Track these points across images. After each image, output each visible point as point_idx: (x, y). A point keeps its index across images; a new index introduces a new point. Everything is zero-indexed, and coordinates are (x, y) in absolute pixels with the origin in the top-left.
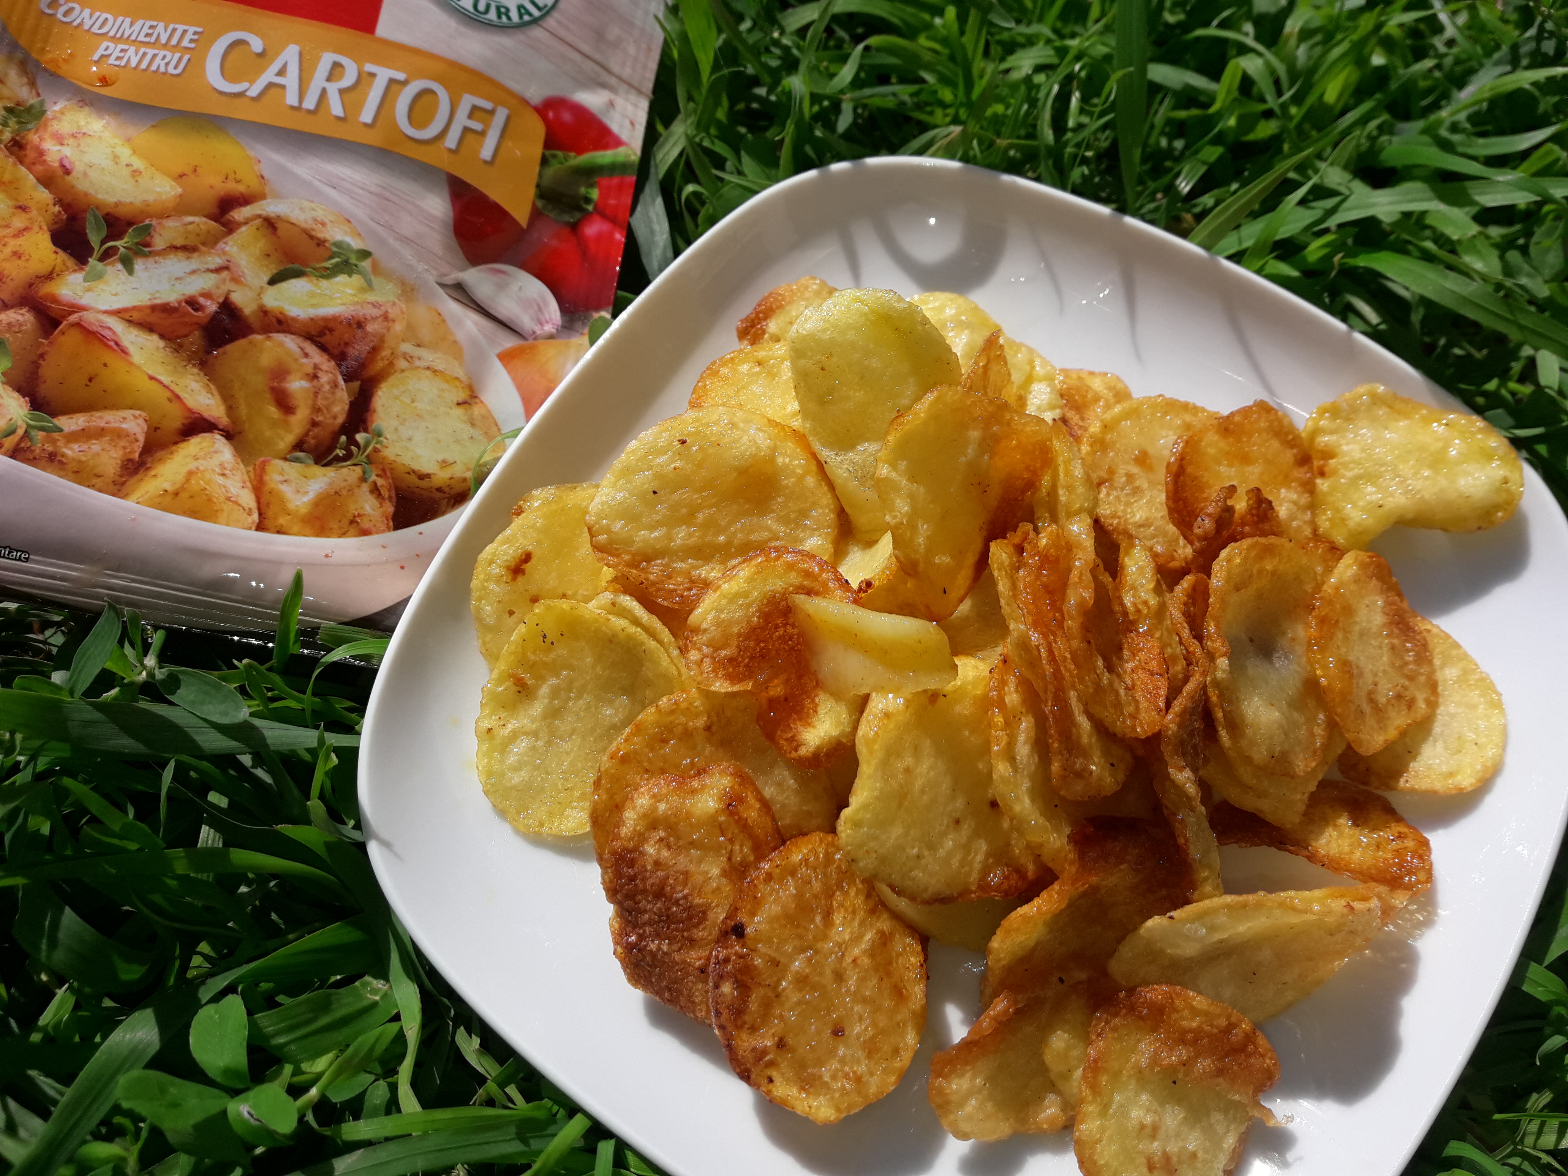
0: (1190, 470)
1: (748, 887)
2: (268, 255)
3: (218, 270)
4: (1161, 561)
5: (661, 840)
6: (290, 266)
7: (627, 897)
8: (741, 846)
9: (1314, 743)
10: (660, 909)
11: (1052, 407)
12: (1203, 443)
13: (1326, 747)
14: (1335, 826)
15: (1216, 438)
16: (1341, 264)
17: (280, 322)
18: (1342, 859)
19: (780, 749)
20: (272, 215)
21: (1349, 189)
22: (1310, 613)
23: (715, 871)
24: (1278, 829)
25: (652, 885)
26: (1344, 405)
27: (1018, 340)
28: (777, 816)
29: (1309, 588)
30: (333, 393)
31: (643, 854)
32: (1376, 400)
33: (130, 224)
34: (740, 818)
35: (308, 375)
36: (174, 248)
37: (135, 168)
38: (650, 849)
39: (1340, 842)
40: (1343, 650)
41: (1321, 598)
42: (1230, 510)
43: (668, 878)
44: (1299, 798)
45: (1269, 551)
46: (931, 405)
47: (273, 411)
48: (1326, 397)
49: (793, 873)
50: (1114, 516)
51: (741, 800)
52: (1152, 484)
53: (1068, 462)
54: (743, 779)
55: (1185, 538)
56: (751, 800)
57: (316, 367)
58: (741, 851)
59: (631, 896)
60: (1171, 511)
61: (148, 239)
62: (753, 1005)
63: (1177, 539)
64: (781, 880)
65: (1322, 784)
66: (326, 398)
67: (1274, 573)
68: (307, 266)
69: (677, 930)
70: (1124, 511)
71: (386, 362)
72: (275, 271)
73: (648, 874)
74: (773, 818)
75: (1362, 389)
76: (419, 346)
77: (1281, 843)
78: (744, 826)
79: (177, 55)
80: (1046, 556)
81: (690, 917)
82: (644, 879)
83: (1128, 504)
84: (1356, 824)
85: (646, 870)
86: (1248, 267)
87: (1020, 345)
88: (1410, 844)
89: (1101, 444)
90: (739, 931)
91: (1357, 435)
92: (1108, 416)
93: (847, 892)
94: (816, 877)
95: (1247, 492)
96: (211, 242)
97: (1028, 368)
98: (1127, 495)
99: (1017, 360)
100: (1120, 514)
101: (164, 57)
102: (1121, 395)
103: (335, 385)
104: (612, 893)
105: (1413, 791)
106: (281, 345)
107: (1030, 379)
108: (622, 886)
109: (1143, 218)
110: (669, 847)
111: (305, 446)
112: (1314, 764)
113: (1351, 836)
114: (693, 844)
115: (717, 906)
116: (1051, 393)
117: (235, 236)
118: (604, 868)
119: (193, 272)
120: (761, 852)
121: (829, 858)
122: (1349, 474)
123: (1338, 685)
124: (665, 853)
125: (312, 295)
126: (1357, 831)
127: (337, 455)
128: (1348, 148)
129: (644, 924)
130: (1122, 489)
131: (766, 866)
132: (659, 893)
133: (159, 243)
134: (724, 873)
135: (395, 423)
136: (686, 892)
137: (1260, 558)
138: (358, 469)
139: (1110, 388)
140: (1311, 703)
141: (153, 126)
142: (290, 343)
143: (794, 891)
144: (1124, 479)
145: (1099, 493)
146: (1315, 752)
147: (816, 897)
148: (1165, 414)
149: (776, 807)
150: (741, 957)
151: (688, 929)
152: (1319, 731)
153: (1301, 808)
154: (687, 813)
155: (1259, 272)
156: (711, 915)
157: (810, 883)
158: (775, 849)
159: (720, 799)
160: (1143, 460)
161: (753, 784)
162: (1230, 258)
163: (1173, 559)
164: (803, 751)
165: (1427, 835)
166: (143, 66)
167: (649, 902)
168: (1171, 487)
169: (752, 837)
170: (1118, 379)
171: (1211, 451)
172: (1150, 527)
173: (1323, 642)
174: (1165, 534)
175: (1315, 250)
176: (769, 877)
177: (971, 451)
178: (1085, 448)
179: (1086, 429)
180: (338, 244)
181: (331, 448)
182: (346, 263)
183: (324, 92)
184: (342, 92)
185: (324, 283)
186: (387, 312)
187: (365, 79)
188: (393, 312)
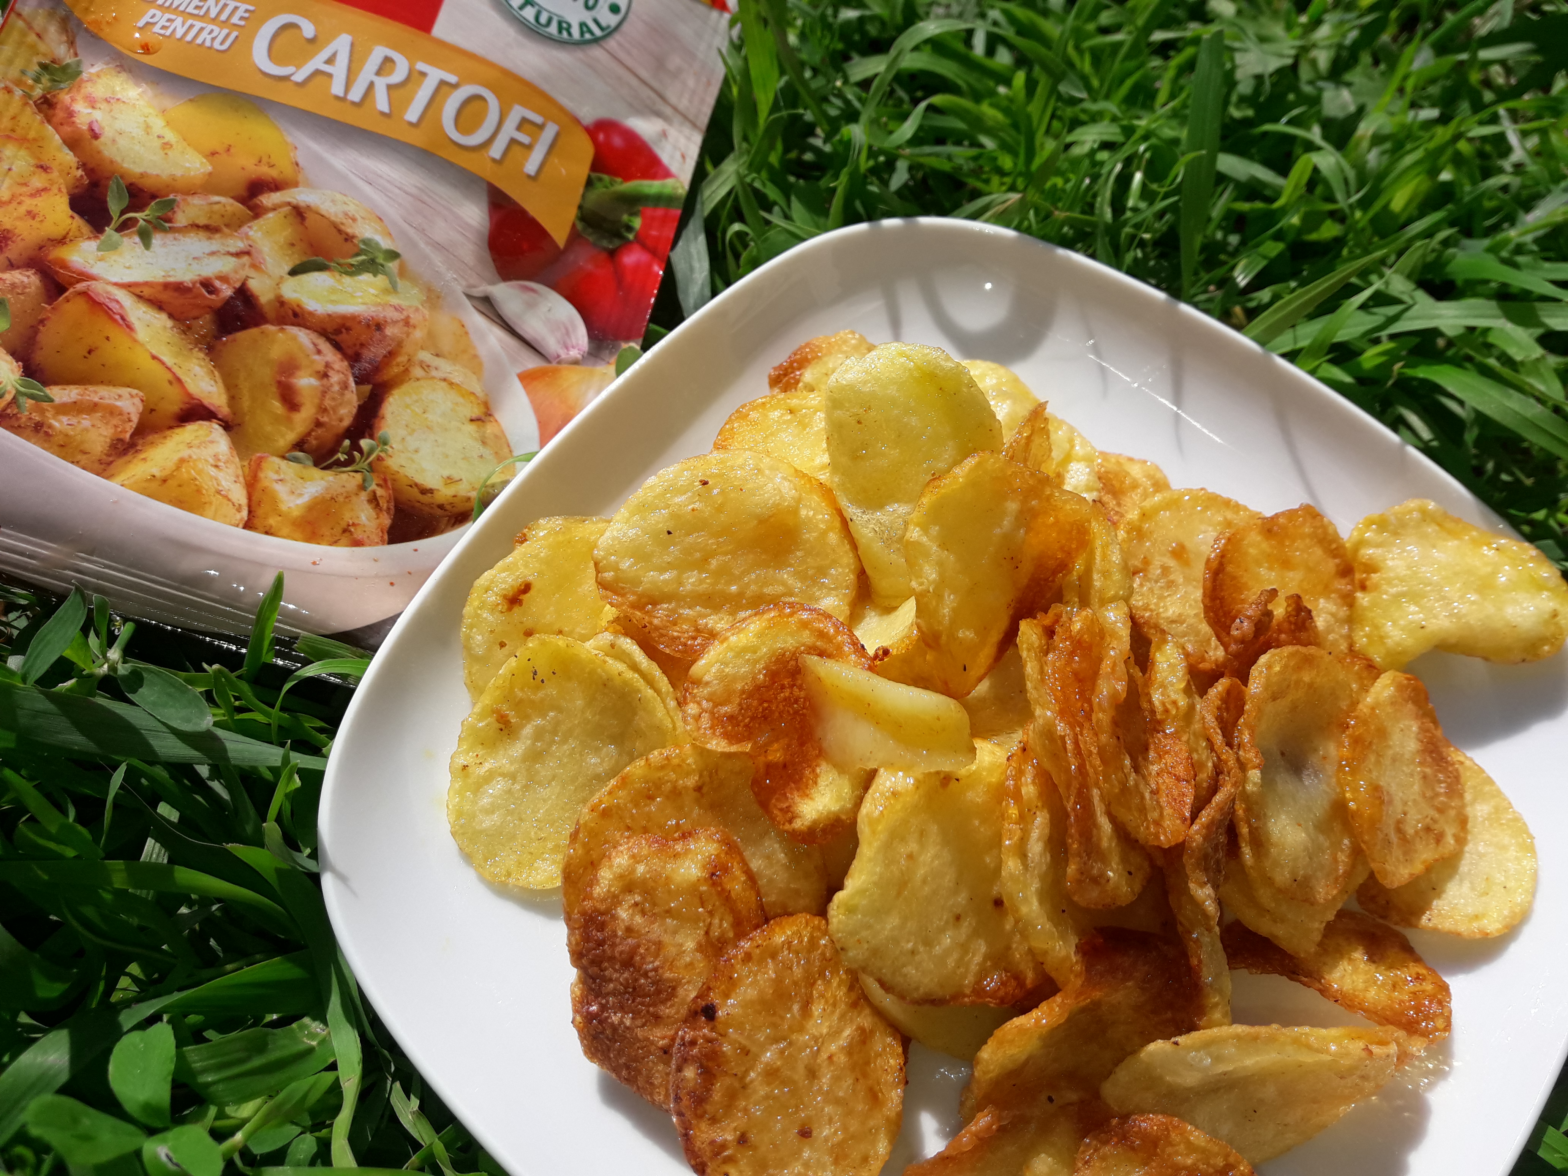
0: (1230, 568)
1: (725, 966)
2: (293, 245)
3: (237, 255)
4: (1192, 660)
5: (636, 904)
6: (315, 258)
7: (593, 962)
8: (721, 920)
9: (1337, 870)
10: (627, 980)
11: (1089, 489)
12: (1245, 542)
13: (1348, 874)
14: (1350, 959)
15: (1259, 538)
16: (1399, 374)
17: (295, 314)
18: (1357, 997)
19: (773, 819)
20: (302, 204)
21: (1412, 298)
22: (1344, 732)
23: (690, 945)
24: (1291, 957)
25: (621, 953)
26: (1392, 518)
27: (1060, 417)
28: (763, 891)
29: (1344, 705)
30: (343, 394)
31: (614, 917)
32: (1426, 516)
33: (153, 196)
34: (723, 890)
35: (318, 372)
36: (196, 227)
37: (164, 141)
38: (623, 913)
39: (1354, 977)
40: (1375, 774)
41: (1356, 717)
42: (1269, 614)
43: (639, 946)
44: (1317, 926)
45: (1308, 661)
46: (971, 470)
47: (277, 406)
48: (1374, 508)
49: (773, 956)
50: (1146, 608)
51: (726, 869)
52: (1188, 580)
53: (1105, 546)
54: (731, 848)
55: (1219, 638)
56: (737, 871)
57: (328, 365)
58: (721, 926)
59: (596, 962)
60: (1207, 609)
61: (170, 214)
62: (718, 1093)
63: (1210, 639)
64: (761, 961)
65: (1340, 914)
66: (334, 399)
67: (1311, 685)
68: (332, 260)
69: (642, 1004)
70: (1157, 604)
71: (402, 368)
72: (296, 262)
73: (618, 940)
74: (758, 894)
75: (1413, 504)
76: (437, 355)
77: (1294, 973)
78: (726, 898)
79: (225, 31)
80: (1079, 642)
81: (658, 992)
82: (613, 945)
83: (1161, 598)
84: (1372, 959)
85: (616, 936)
86: (1301, 367)
87: (1062, 422)
88: (1428, 987)
89: (1138, 533)
90: (709, 1012)
91: (1404, 551)
92: (1147, 504)
93: (829, 982)
94: (798, 963)
95: (1287, 598)
96: (234, 224)
97: (1067, 446)
98: (1161, 588)
99: (1058, 436)
100: (1152, 607)
101: (212, 31)
102: (1160, 485)
103: (346, 387)
104: (578, 956)
105: (1435, 930)
106: (295, 338)
107: (1068, 458)
108: (589, 951)
109: (1196, 305)
110: (643, 913)
111: (306, 446)
112: (1335, 892)
113: (1366, 972)
114: (669, 912)
115: (689, 982)
116: (1089, 474)
117: (262, 221)
118: (571, 929)
119: (212, 253)
120: (741, 928)
121: (813, 943)
122: (1394, 590)
123: (1367, 811)
124: (638, 919)
125: (333, 291)
126: (1373, 967)
127: (339, 459)
128: (1412, 258)
129: (608, 994)
130: (1156, 582)
131: (746, 945)
132: (628, 962)
133: (181, 219)
134: (700, 948)
135: (402, 432)
136: (657, 963)
137: (1298, 668)
138: (359, 477)
139: (1149, 477)
140: (1337, 827)
141: (191, 101)
142: (304, 337)
143: (774, 976)
144: (1159, 571)
145: (1133, 581)
146: (1337, 879)
147: (795, 983)
148: (1206, 508)
149: (763, 882)
150: (710, 1041)
151: (654, 1005)
152: (1342, 857)
153: (1317, 937)
154: (667, 878)
155: (1312, 373)
156: (681, 992)
157: (791, 968)
158: (757, 927)
159: (704, 867)
160: (1180, 553)
161: (740, 854)
162: (1284, 356)
163: (1203, 660)
164: (798, 824)
165: (1447, 979)
166: (190, 37)
167: (616, 971)
168: (1209, 584)
169: (734, 911)
170: (1157, 468)
171: (1252, 551)
172: (1182, 624)
173: (1355, 764)
174: (1197, 633)
175: (1370, 358)
176: (748, 958)
177: (1007, 523)
178: (1122, 534)
179: (1122, 516)
180: (366, 242)
181: (333, 451)
182: (373, 261)
183: (371, 85)
184: (390, 87)
185: (347, 280)
186: (408, 317)
187: (414, 78)
188: (415, 318)
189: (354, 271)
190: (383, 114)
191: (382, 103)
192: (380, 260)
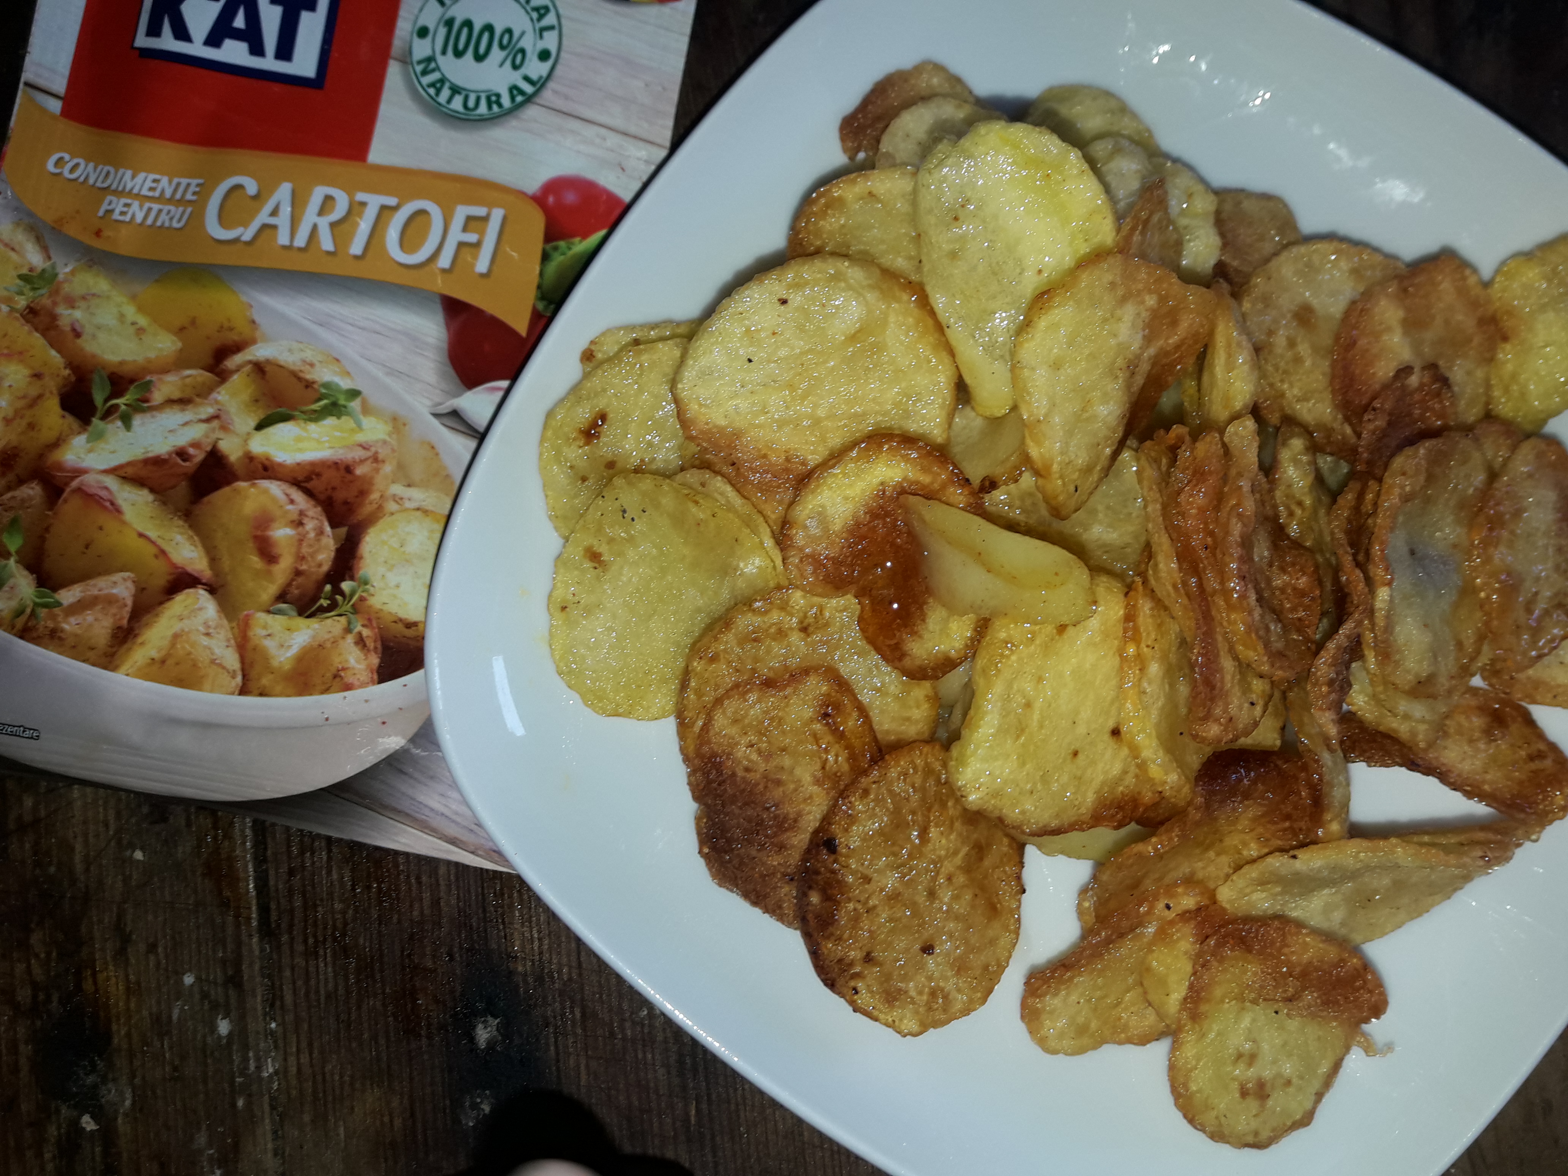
2: (257, 401)
3: (208, 420)
6: (279, 409)
17: (265, 468)
20: (262, 359)
30: (318, 540)
33: (132, 381)
35: (292, 522)
36: (171, 402)
37: (138, 326)
47: (255, 561)
57: (302, 513)
61: (147, 395)
66: (310, 546)
68: (295, 409)
71: (375, 506)
72: (262, 417)
76: (409, 486)
79: (181, 209)
96: (204, 392)
101: (169, 212)
103: (320, 532)
106: (266, 491)
111: (288, 596)
117: (227, 385)
119: (186, 424)
125: (299, 439)
127: (321, 606)
133: (158, 397)
135: (382, 570)
138: (343, 620)
141: (157, 281)
142: (275, 489)
166: (149, 221)
180: (326, 385)
181: (315, 598)
182: (335, 404)
183: (315, 228)
184: (333, 225)
185: (312, 427)
186: (376, 453)
187: (356, 209)
188: (383, 453)
189: (317, 416)
190: (329, 253)
191: (327, 244)
192: (342, 402)
